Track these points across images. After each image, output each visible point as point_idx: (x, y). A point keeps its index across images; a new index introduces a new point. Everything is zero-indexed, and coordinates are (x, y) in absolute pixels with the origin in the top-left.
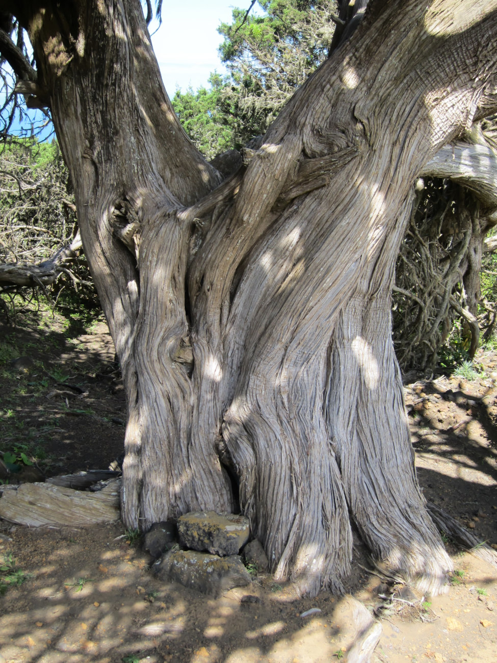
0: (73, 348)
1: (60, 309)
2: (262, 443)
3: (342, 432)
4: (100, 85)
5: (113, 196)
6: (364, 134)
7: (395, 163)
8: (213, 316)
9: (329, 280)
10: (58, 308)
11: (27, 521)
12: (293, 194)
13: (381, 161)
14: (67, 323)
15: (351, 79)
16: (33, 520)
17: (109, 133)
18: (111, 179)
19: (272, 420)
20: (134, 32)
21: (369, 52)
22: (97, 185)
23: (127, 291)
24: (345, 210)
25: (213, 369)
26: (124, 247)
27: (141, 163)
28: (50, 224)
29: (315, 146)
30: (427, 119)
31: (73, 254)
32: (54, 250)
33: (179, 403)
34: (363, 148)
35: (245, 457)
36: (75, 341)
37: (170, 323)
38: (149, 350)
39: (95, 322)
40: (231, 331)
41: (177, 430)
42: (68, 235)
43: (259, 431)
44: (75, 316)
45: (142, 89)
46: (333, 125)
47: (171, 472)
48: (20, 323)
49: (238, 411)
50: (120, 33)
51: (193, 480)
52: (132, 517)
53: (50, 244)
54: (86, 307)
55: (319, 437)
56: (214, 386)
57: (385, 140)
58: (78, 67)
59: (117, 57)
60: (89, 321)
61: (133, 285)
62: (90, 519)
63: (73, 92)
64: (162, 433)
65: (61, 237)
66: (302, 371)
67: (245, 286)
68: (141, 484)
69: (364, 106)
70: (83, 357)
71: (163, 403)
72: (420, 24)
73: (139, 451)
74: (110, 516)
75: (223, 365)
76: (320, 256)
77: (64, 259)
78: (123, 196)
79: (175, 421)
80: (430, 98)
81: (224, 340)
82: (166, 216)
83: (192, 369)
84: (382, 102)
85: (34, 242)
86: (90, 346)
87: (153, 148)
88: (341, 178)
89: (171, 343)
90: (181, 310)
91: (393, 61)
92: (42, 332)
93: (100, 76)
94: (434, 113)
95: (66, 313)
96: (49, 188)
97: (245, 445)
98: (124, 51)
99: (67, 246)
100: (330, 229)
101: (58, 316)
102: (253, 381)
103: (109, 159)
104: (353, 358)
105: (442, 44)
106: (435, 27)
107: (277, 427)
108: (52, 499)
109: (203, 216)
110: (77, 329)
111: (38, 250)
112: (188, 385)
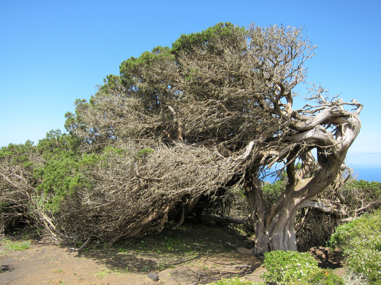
0: (248, 239)
1: (245, 231)
2: (273, 243)
3: (285, 244)
4: (254, 194)
5: (255, 209)
6: (286, 203)
7: (290, 207)
8: (268, 226)
9: (282, 222)
10: (244, 231)
11: (241, 252)
12: (278, 210)
13: (288, 207)
14: (247, 235)
15: (285, 196)
16: (242, 252)
17: (255, 200)
18: (255, 206)
19: (275, 240)
20: (259, 186)
21: (287, 193)
22: (253, 207)
23: (256, 222)
24: (284, 213)
25: (267, 233)
26: (256, 216)
27: (259, 205)
28: (244, 210)
29: (280, 204)
30: (294, 202)
31: (249, 218)
32: (245, 217)
33: (263, 238)
34: (285, 205)
35: (271, 245)
36: (248, 238)
37: (262, 226)
38: (259, 230)
39: (253, 235)
40: (270, 228)
41: (262, 241)
42: (248, 213)
43: (273, 241)
44: (249, 233)
45: (260, 194)
46: (282, 202)
47: (261, 248)
48: (236, 233)
49: (270, 239)
50: (256, 187)
51: (264, 248)
52: (255, 253)
53: (244, 215)
54: (251, 231)
55: (281, 243)
56: (268, 235)
57: (288, 204)
58: (251, 191)
59: (256, 190)
60: (252, 234)
61: (257, 221)
62: (250, 253)
63: (250, 195)
64: (260, 242)
65: (246, 214)
66: (279, 234)
67: (272, 222)
68: (257, 249)
69: (286, 199)
70: (250, 241)
71: (260, 237)
72: (294, 190)
73: (257, 244)
74: (252, 253)
75: (269, 233)
76: (280, 218)
77: (247, 219)
78: (256, 209)
79: (262, 240)
80: (294, 199)
81: (269, 229)
82: (262, 212)
83: (265, 233)
84: (288, 199)
85: (239, 214)
86: (251, 239)
87: (261, 203)
88: (283, 208)
89: (262, 229)
90: (263, 225)
91: (290, 194)
92: (241, 235)
93: (254, 193)
94: (295, 201)
95: (246, 232)
96: (244, 203)
97: (271, 243)
98: (257, 189)
99: (248, 216)
100: (282, 215)
101: (244, 232)
102: (272, 235)
103: (255, 204)
104: (287, 233)
105: (296, 192)
106: (295, 190)
107: (275, 241)
108: (245, 250)
109: (267, 212)
110: (249, 236)
111: (241, 216)
112: (264, 235)
